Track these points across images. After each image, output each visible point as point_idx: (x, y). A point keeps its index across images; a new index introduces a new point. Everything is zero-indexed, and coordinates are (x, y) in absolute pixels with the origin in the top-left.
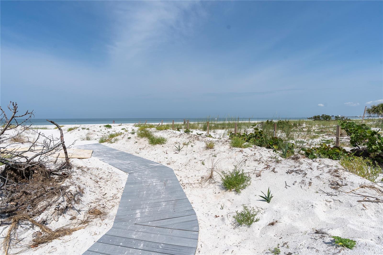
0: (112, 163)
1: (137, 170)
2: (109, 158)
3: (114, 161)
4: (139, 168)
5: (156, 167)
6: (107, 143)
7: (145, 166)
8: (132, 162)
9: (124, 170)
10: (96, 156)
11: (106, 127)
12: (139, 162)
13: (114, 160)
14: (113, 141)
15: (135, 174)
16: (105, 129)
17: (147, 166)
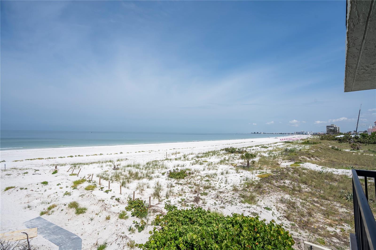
0: (50, 239)
1: (64, 243)
2: (48, 235)
3: (52, 237)
4: (65, 241)
5: (74, 239)
6: (46, 215)
7: (69, 239)
8: (61, 236)
9: (57, 244)
10: (40, 234)
11: (43, 184)
12: (66, 236)
13: (51, 235)
14: (50, 213)
15: (62, 246)
16: (42, 187)
17: (70, 238)
